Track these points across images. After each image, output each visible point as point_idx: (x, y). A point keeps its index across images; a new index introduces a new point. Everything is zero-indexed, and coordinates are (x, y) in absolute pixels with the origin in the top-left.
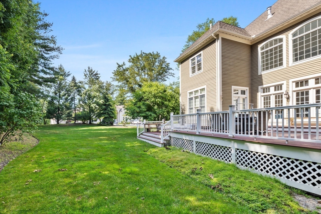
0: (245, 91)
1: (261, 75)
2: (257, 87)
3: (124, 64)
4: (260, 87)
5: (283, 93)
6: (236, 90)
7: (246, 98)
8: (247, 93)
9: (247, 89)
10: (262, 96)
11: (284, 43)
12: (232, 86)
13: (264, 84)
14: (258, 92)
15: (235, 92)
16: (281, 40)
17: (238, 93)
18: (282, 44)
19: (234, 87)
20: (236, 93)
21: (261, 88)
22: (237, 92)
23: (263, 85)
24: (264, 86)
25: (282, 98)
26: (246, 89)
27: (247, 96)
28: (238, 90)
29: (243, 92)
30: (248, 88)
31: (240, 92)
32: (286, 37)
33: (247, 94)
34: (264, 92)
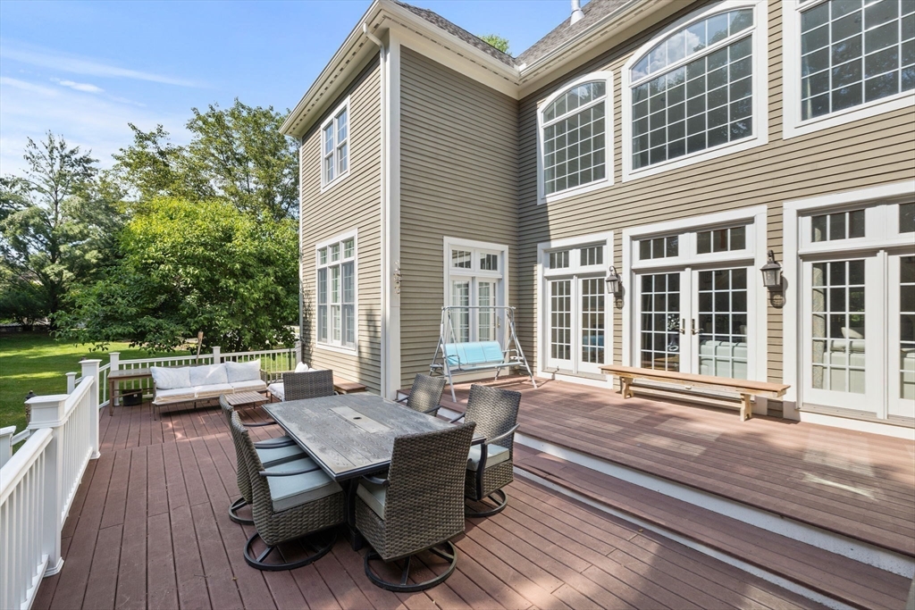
0: (495, 257)
1: (545, 206)
2: (534, 245)
3: (160, 131)
4: (541, 246)
5: (604, 274)
6: (462, 254)
7: (500, 280)
8: (504, 264)
9: (503, 252)
10: (549, 278)
11: (608, 99)
12: (445, 238)
13: (552, 237)
14: (536, 262)
15: (459, 260)
16: (600, 88)
17: (468, 265)
18: (603, 102)
19: (450, 243)
20: (461, 265)
21: (546, 251)
22: (465, 259)
23: (550, 240)
24: (555, 244)
25: (602, 291)
26: (502, 250)
27: (503, 273)
28: (469, 254)
29: (490, 262)
30: (505, 248)
31: (476, 262)
32: (613, 79)
33: (504, 269)
34: (552, 266)
